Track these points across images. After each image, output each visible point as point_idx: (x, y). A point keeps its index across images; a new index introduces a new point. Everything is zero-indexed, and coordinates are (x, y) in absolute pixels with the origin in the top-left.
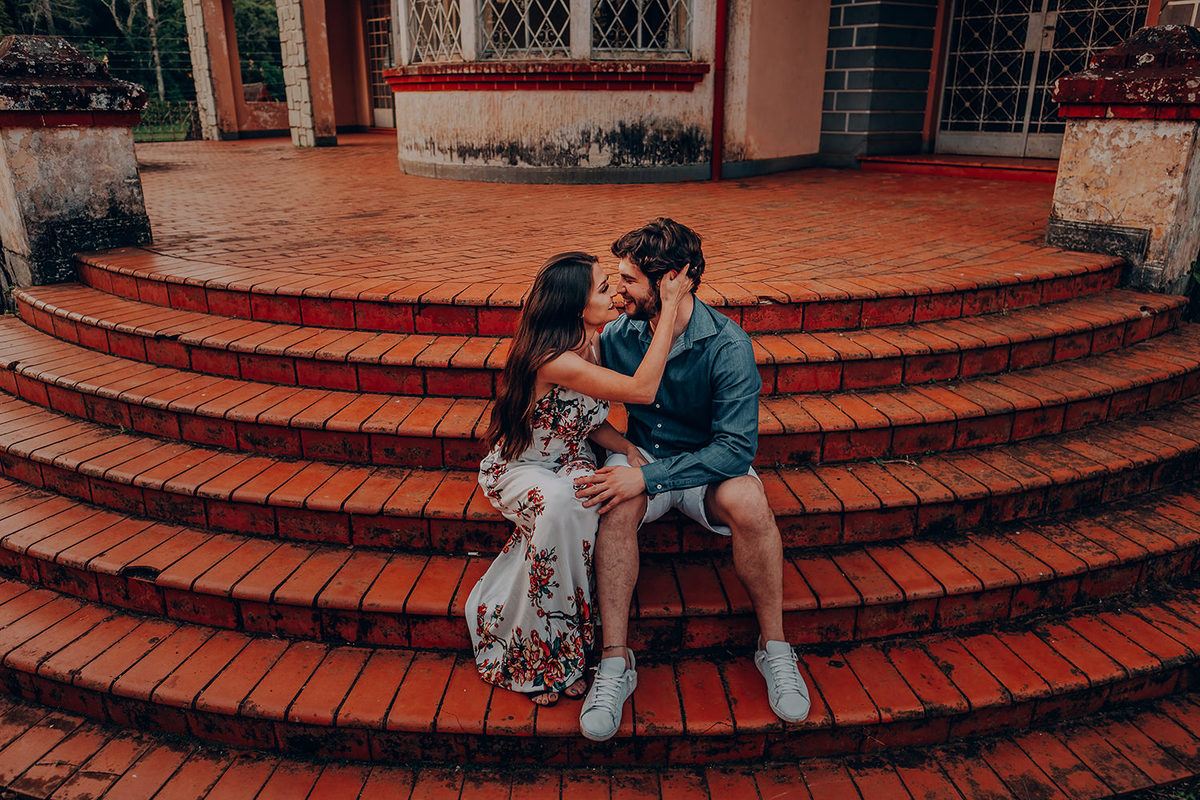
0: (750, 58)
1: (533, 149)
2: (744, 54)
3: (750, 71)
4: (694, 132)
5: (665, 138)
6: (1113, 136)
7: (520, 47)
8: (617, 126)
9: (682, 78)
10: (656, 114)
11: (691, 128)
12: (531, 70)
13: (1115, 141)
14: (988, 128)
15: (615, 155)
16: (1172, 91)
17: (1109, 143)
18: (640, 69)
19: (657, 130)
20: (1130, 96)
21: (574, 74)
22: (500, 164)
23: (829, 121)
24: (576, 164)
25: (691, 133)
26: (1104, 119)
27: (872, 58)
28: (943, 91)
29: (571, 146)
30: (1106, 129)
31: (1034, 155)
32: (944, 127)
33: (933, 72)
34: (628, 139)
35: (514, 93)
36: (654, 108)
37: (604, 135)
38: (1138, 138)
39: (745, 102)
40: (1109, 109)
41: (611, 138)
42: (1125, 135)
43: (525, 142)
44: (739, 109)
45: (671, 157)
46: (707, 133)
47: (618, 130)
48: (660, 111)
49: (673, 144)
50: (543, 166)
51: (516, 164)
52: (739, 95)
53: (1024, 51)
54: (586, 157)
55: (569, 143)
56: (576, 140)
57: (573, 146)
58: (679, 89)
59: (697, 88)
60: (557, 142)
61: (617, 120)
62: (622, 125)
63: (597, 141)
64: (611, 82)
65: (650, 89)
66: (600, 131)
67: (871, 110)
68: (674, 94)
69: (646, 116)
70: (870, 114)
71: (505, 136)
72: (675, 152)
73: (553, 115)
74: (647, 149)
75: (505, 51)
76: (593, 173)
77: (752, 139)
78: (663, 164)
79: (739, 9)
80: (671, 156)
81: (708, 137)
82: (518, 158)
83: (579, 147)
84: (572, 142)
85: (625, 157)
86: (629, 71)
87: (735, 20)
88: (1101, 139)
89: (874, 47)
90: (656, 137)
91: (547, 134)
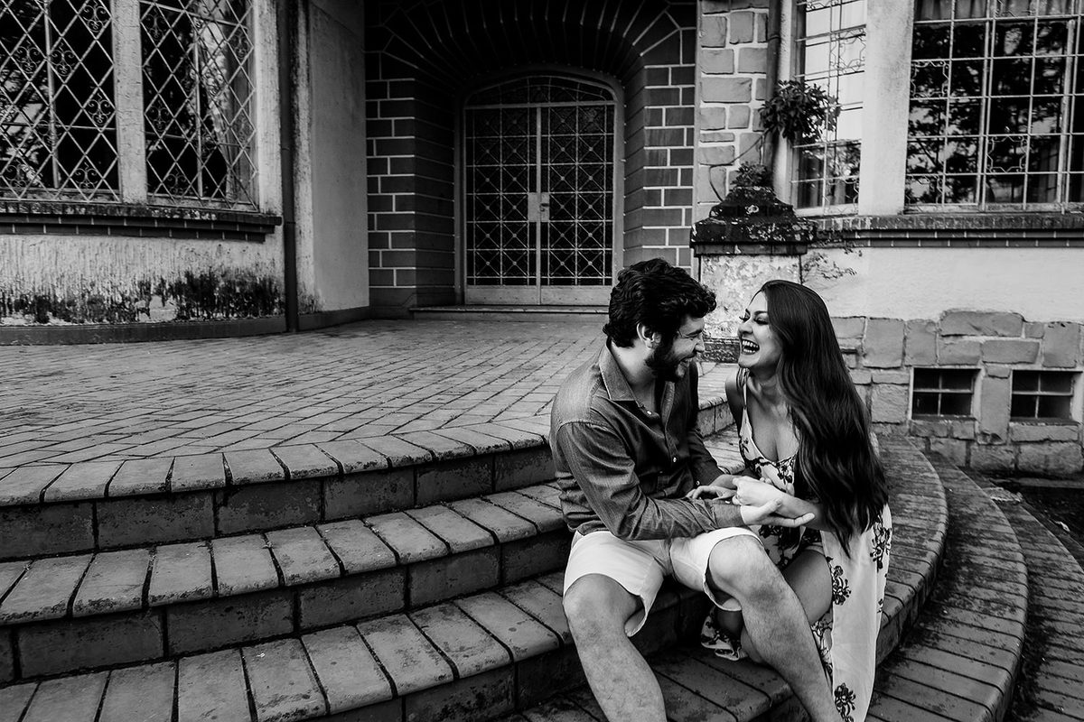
0: (313, 214)
1: (71, 303)
2: (308, 210)
3: (314, 227)
4: (268, 283)
5: (238, 290)
6: (740, 268)
7: (47, 187)
8: (183, 277)
9: (252, 228)
10: (227, 265)
11: (265, 280)
12: (70, 212)
13: (743, 272)
14: (508, 282)
15: (182, 308)
16: (783, 233)
17: (738, 274)
18: (210, 217)
19: (229, 282)
20: (753, 237)
21: (129, 219)
22: (22, 322)
23: (375, 277)
24: (133, 319)
25: (264, 285)
26: (733, 255)
27: (413, 222)
28: (466, 253)
29: (125, 299)
30: (735, 263)
31: (548, 303)
32: (470, 282)
33: (457, 237)
34: (197, 290)
35: (41, 238)
36: (225, 258)
37: (168, 287)
38: (760, 269)
39: (312, 256)
40: (736, 247)
41: (177, 289)
42: (749, 267)
43: (60, 295)
44: (308, 263)
45: (245, 310)
46: (281, 285)
47: (184, 281)
48: (231, 262)
49: (246, 295)
50: (86, 322)
51: (46, 320)
52: (306, 248)
53: (528, 222)
54: (146, 311)
55: (122, 295)
56: (131, 293)
57: (128, 299)
58: (250, 240)
59: (268, 240)
60: (106, 295)
61: (183, 269)
62: (188, 275)
63: (159, 293)
64: (175, 230)
65: (219, 238)
66: (163, 282)
67: (416, 267)
68: (246, 244)
69: (216, 267)
70: (416, 270)
71: (27, 289)
72: (249, 304)
73: (99, 264)
74: (219, 301)
75: (25, 189)
76: (156, 329)
77: (320, 292)
78: (238, 317)
79: (301, 167)
80: (245, 308)
81: (282, 289)
82: (49, 314)
83: (136, 300)
84: (127, 295)
85: (195, 310)
86: (198, 218)
87: (299, 178)
88: (732, 271)
89: (413, 212)
90: (229, 289)
91: (93, 285)
